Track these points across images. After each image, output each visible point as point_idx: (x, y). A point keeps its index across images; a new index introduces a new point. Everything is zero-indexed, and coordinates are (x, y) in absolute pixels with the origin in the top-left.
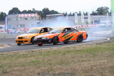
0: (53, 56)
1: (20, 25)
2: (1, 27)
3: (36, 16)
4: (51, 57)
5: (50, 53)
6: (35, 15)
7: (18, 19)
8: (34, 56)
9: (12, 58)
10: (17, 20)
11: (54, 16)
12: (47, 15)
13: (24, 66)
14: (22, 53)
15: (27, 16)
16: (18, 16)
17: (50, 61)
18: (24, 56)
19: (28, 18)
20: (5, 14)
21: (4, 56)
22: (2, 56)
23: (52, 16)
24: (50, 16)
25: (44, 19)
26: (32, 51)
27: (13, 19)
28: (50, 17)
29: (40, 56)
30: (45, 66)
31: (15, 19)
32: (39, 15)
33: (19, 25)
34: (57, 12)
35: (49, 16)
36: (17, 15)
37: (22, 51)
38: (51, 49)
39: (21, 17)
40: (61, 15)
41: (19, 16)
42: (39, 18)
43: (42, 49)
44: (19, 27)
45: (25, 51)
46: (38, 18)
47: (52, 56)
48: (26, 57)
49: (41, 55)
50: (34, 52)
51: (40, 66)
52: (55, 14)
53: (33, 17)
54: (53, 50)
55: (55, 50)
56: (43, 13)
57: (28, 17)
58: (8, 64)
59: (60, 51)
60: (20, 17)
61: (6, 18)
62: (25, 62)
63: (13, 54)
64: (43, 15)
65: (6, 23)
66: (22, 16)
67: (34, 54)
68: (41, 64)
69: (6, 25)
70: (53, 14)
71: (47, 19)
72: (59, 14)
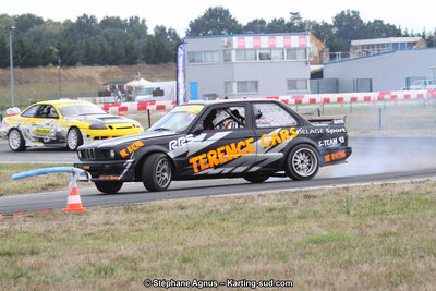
0: (401, 215)
1: (238, 82)
2: (159, 89)
3: (309, 44)
4: (393, 222)
5: (384, 205)
6: (302, 41)
7: (230, 55)
8: (316, 215)
9: (224, 224)
10: (226, 60)
11: (383, 45)
12: (354, 43)
13: (283, 258)
14: (266, 204)
15: (267, 46)
16: (229, 43)
17: (393, 238)
18: (273, 217)
19: (275, 54)
20: (174, 35)
21: (189, 211)
22: (181, 216)
23: (373, 46)
24: (368, 46)
25: (343, 56)
26: (306, 197)
27: (209, 56)
28: (366, 51)
29: (343, 218)
30: (373, 261)
31: (217, 57)
32: (318, 41)
33: (235, 84)
34: (394, 27)
35: (363, 47)
36: (225, 40)
37: (264, 196)
38: (388, 187)
39: (242, 49)
40: (415, 43)
41: (235, 46)
42: (321, 53)
43: (347, 189)
44: (235, 91)
45: (276, 195)
46: (316, 54)
47: (394, 216)
48: (284, 220)
49: (348, 212)
50: (315, 197)
51: (353, 260)
52: (388, 36)
53: (295, 49)
54: (397, 190)
55: (407, 193)
56: (335, 30)
57: (272, 48)
58: (213, 249)
59: (428, 197)
60: (237, 50)
61: (180, 52)
62: (285, 240)
63: (228, 207)
64: (335, 40)
65: (181, 75)
66: (247, 46)
67: (317, 208)
68: (356, 252)
69: (181, 80)
70: (380, 36)
71: (352, 56)
72: (406, 36)
